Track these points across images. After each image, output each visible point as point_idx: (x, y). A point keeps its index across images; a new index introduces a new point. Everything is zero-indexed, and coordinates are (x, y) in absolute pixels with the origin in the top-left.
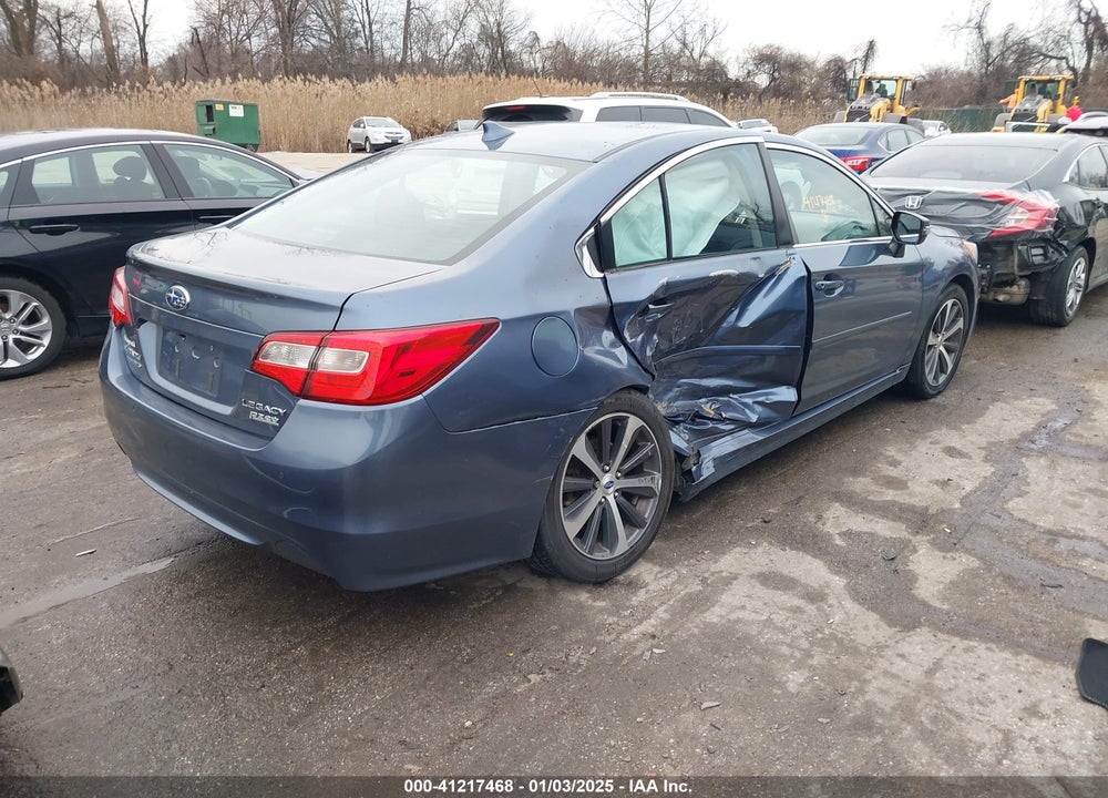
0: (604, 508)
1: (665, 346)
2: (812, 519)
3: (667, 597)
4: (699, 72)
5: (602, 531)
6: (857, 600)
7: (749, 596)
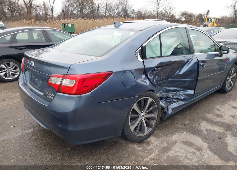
0: (141, 122)
1: (159, 79)
2: (197, 125)
3: (158, 147)
4: (169, 17)
5: (141, 128)
6: (211, 151)
7: (181, 148)
